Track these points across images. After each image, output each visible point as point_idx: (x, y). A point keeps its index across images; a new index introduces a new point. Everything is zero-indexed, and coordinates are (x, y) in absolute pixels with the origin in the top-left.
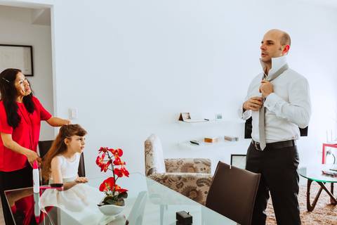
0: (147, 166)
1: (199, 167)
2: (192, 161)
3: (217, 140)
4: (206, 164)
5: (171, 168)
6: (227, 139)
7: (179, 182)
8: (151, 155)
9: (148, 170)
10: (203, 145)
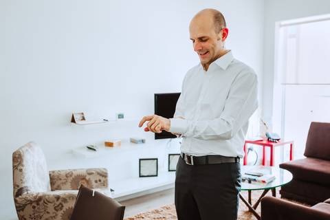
0: (15, 185)
1: (93, 179)
2: (84, 172)
3: (119, 144)
4: (101, 175)
5: (59, 182)
6: (133, 141)
7: (58, 203)
8: (21, 170)
9: (16, 191)
10: (102, 150)
